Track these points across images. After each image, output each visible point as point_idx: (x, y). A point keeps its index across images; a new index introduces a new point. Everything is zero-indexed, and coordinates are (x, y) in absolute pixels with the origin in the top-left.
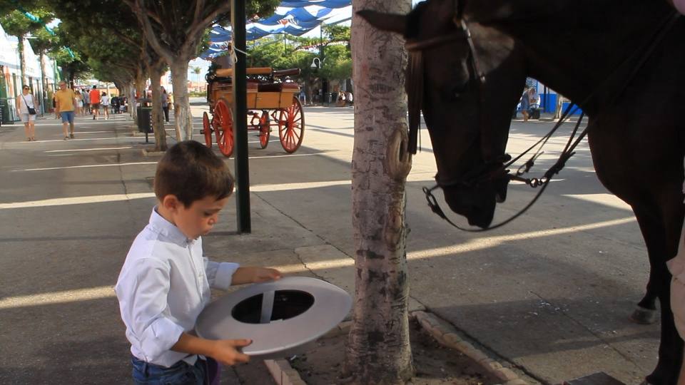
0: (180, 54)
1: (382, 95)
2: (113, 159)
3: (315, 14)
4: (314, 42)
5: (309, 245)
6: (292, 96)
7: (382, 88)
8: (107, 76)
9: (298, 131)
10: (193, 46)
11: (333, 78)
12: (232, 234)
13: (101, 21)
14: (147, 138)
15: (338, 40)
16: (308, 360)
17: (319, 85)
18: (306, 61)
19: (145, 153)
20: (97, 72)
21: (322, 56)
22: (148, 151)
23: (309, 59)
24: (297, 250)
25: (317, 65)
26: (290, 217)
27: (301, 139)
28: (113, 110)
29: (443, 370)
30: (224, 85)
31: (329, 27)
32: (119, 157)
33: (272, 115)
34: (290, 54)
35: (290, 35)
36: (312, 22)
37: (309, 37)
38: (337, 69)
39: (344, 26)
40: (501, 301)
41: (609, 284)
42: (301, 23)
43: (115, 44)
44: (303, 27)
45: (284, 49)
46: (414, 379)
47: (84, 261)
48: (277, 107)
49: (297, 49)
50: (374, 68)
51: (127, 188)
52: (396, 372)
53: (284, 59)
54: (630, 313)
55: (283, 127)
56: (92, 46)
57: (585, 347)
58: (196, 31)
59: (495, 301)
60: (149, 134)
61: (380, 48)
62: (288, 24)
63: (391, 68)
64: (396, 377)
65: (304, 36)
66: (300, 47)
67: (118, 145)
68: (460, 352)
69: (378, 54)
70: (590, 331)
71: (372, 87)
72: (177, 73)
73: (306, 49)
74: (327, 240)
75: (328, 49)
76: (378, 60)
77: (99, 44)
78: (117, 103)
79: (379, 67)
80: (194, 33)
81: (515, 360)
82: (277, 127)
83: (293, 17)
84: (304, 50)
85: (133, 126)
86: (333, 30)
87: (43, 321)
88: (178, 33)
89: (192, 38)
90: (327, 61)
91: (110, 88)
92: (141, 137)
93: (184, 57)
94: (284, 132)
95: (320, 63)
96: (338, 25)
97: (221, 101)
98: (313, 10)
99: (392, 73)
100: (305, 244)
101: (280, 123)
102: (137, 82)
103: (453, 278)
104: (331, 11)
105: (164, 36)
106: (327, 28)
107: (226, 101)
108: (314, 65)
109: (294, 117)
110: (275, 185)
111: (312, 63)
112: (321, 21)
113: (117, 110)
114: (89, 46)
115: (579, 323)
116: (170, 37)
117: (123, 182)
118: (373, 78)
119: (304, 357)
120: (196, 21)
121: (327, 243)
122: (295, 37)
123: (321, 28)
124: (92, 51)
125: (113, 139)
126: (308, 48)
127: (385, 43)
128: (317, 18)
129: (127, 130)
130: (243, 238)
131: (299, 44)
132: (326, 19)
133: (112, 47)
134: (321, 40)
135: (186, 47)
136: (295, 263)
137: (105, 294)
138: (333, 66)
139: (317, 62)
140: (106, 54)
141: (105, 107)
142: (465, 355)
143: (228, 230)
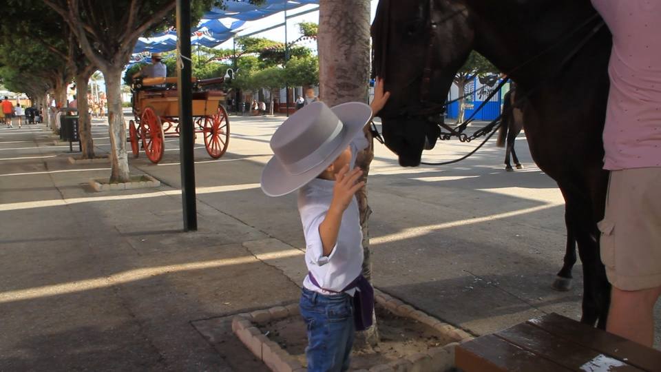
0: (113, 62)
1: (346, 93)
2: (40, 167)
3: (229, 27)
4: (227, 54)
5: (256, 240)
6: (217, 104)
7: (347, 86)
8: (20, 87)
9: (223, 138)
10: (127, 54)
11: (245, 88)
12: (178, 232)
13: (27, 29)
14: (71, 147)
15: (251, 52)
16: (281, 335)
17: (232, 95)
18: (220, 71)
19: (72, 160)
20: (10, 83)
21: (235, 67)
22: (75, 159)
23: (223, 70)
24: (245, 244)
25: (231, 76)
26: (231, 216)
27: (226, 145)
28: (28, 121)
29: (403, 335)
30: (150, 94)
31: (241, 40)
32: (46, 165)
33: (198, 122)
34: (204, 66)
35: (203, 46)
36: (225, 34)
37: (221, 49)
38: (250, 79)
39: (256, 38)
40: (439, 278)
41: (529, 261)
42: (216, 35)
43: (36, 54)
44: (217, 38)
45: (197, 60)
46: (379, 344)
47: (38, 261)
48: (203, 114)
49: (210, 60)
50: (340, 68)
51: (63, 193)
52: (365, 338)
53: (198, 70)
54: (552, 282)
55: (208, 134)
56: (10, 55)
57: (518, 311)
58: (130, 40)
59: (435, 280)
60: (73, 143)
61: (345, 51)
62: (203, 36)
63: (355, 69)
64: (365, 342)
65: (217, 48)
66: (213, 59)
67: (42, 154)
68: (415, 320)
69: (344, 57)
70: (520, 299)
71: (338, 85)
72: (111, 81)
73: (219, 60)
74: (270, 234)
75: (240, 60)
76: (344, 62)
77: (18, 53)
78: (32, 114)
79: (344, 68)
80: (127, 42)
81: (461, 325)
82: (202, 134)
83: (207, 30)
84: (217, 61)
85: (53, 136)
86: (246, 42)
87: (12, 317)
88: (112, 42)
89: (125, 47)
90: (240, 72)
91: (21, 99)
92: (65, 146)
93: (117, 65)
94: (209, 139)
95: (233, 73)
96: (250, 37)
97: (149, 109)
98: (227, 22)
99: (356, 73)
100: (250, 238)
101: (205, 130)
102: (56, 92)
103: (393, 262)
104: (243, 23)
105: (97, 44)
106: (239, 40)
107: (153, 109)
108: (227, 76)
109: (219, 124)
110: (209, 188)
111: (225, 74)
112: (234, 33)
113: (31, 121)
114: (8, 55)
115: (510, 294)
116: (103, 46)
117: (57, 188)
118: (339, 77)
119: (277, 332)
120: (129, 30)
121: (271, 237)
122: (208, 48)
123: (234, 39)
124: (11, 60)
125: (35, 149)
126: (221, 60)
127: (350, 47)
128: (231, 30)
129: (47, 140)
130: (190, 235)
131: (212, 56)
132: (239, 31)
133: (32, 56)
134: (234, 52)
135: (119, 56)
136: (245, 255)
137: (69, 289)
138: (246, 76)
139: (230, 72)
140: (26, 63)
141: (20, 117)
142: (420, 323)
143: (175, 228)
